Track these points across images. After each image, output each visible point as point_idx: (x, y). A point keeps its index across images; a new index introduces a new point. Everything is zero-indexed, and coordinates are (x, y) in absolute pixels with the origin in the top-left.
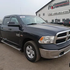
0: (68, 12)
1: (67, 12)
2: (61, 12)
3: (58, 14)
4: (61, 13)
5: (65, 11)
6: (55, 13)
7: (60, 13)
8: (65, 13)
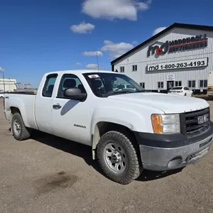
1: (202, 63)
3: (175, 68)
4: (184, 65)
7: (181, 65)
8: (197, 66)
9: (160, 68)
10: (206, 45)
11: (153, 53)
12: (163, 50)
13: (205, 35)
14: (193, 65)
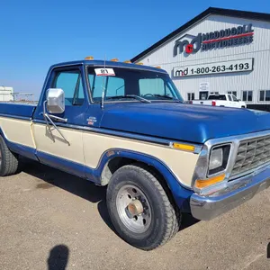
0: (250, 68)
1: (245, 66)
2: (221, 65)
3: (210, 72)
4: (222, 68)
5: (239, 63)
6: (198, 70)
7: (218, 68)
8: (238, 70)
9: (190, 73)
10: (251, 40)
11: (181, 51)
12: (195, 47)
13: (251, 25)
14: (234, 68)
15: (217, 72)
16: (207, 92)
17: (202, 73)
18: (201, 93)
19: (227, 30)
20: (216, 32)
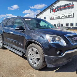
4: (64, 16)
6: (57, 17)
7: (63, 16)
8: (69, 17)
11: (52, 11)
14: (68, 16)
15: (63, 18)
16: (60, 24)
17: (58, 18)
18: (58, 24)
19: (65, 5)
20: (62, 6)
